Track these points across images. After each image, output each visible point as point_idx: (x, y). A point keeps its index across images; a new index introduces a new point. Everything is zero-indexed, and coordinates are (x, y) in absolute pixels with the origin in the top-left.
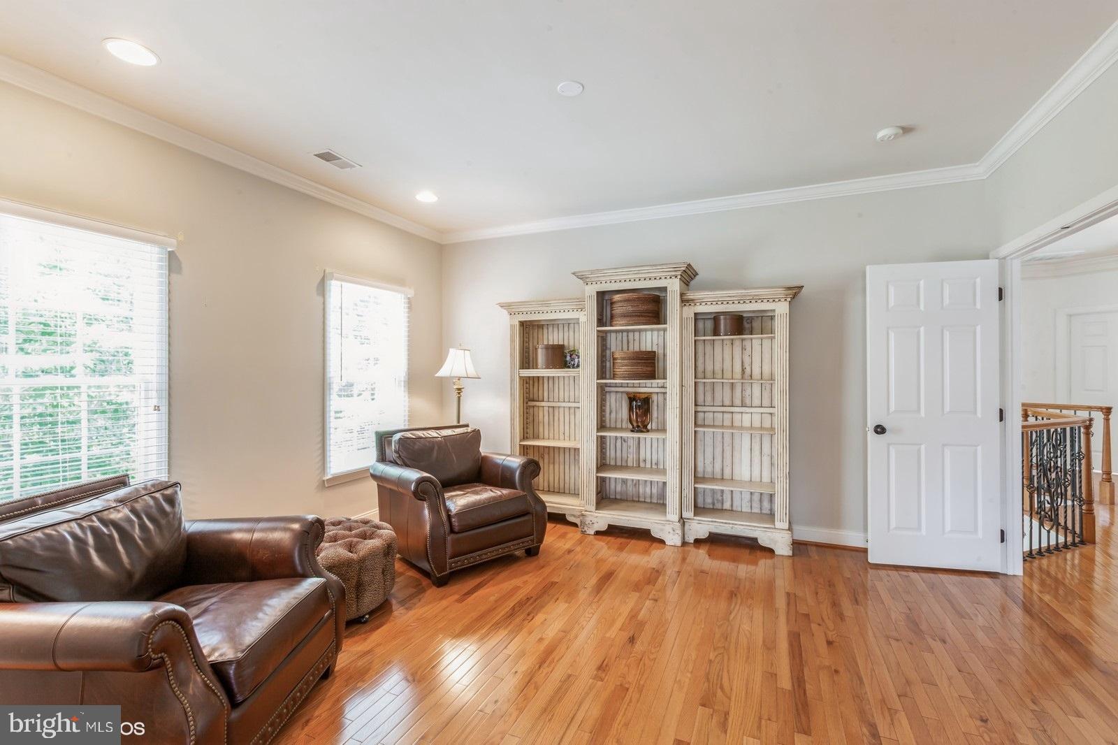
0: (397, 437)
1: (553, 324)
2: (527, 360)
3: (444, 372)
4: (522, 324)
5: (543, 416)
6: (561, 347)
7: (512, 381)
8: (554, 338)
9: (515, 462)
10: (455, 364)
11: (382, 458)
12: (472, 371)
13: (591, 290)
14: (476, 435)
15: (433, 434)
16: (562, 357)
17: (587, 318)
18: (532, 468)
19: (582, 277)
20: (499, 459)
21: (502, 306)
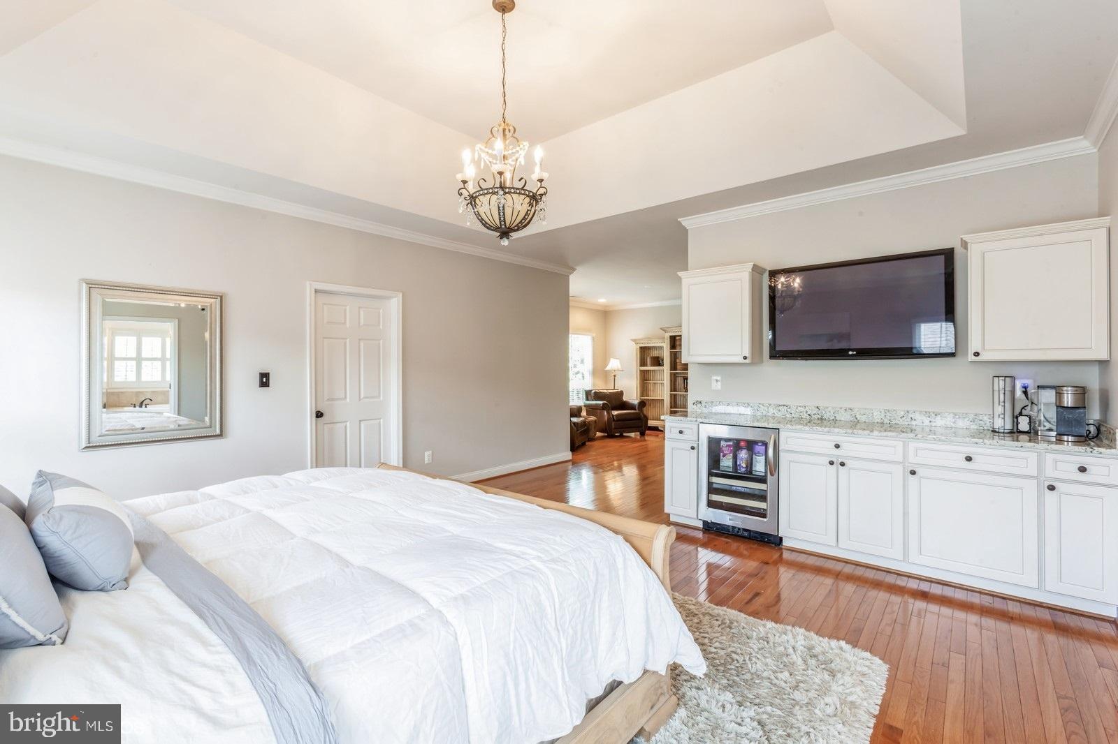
0: (593, 391)
1: (655, 348)
2: (643, 363)
3: (608, 368)
4: (641, 348)
5: (651, 387)
6: (658, 357)
7: (637, 371)
8: (655, 353)
9: (636, 402)
10: (613, 364)
11: (587, 399)
12: (620, 367)
13: (668, 335)
14: (621, 393)
15: (606, 391)
16: (658, 362)
17: (666, 346)
18: (642, 404)
19: (664, 330)
20: (630, 401)
21: (633, 340)
